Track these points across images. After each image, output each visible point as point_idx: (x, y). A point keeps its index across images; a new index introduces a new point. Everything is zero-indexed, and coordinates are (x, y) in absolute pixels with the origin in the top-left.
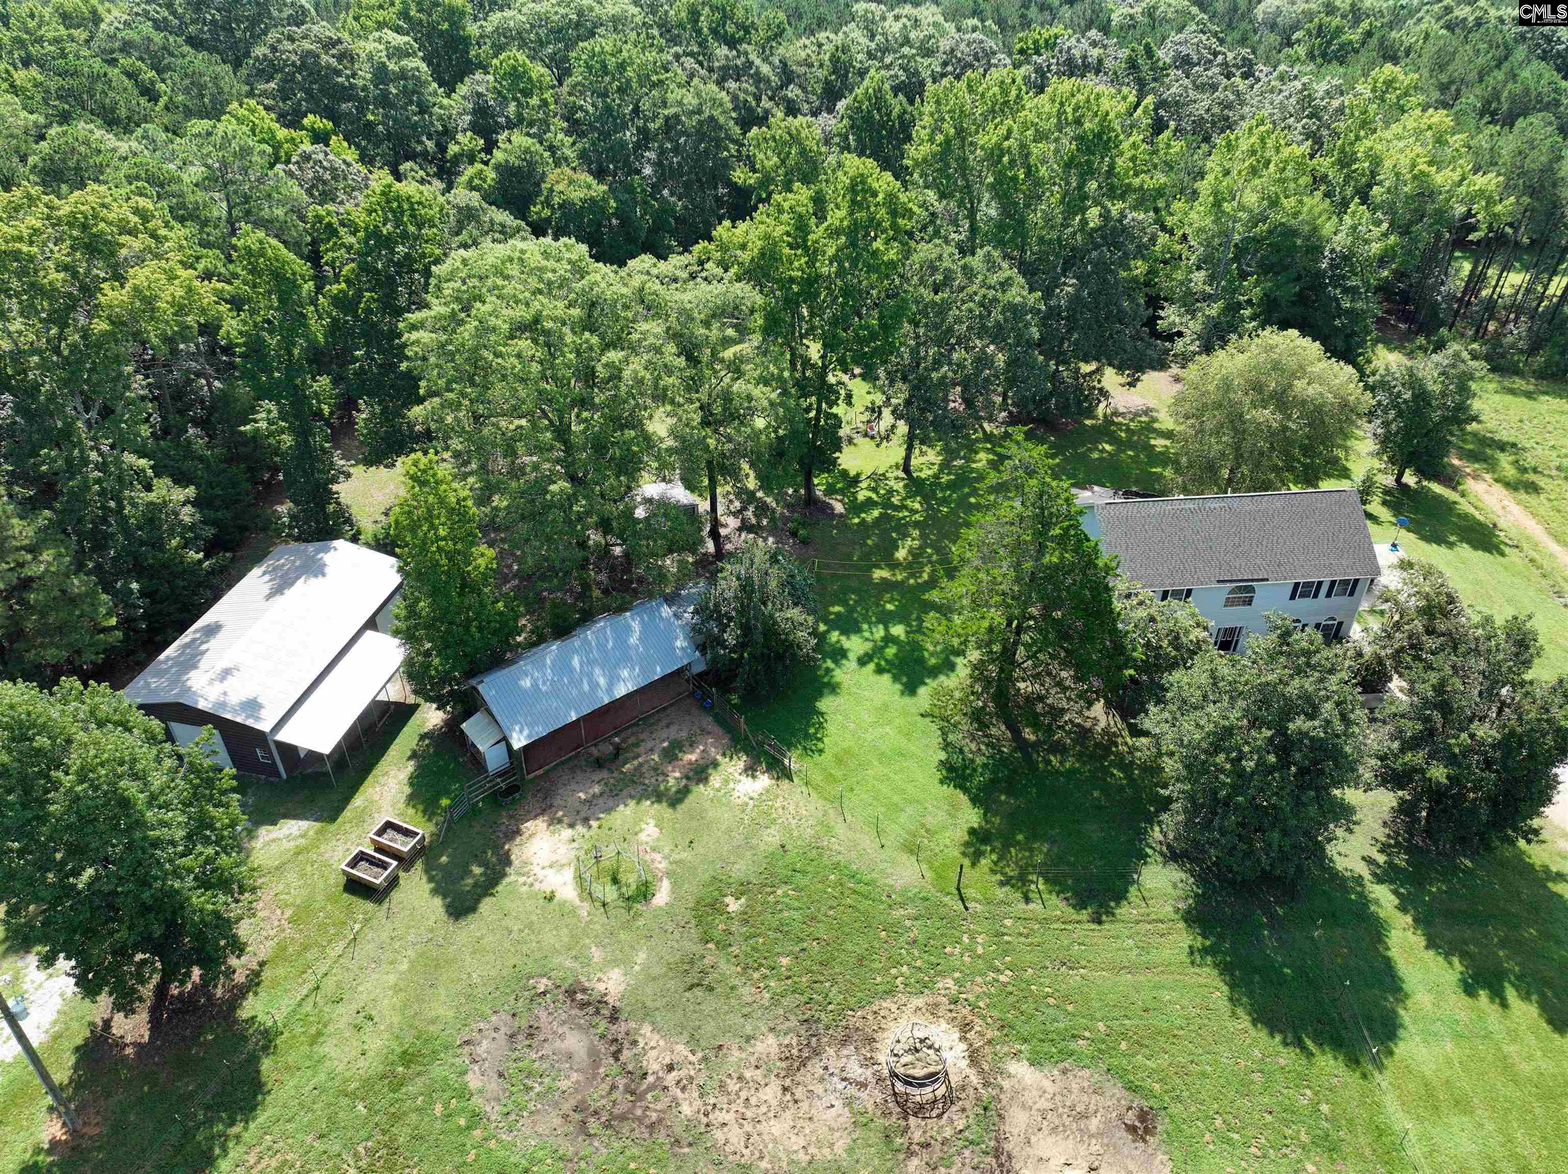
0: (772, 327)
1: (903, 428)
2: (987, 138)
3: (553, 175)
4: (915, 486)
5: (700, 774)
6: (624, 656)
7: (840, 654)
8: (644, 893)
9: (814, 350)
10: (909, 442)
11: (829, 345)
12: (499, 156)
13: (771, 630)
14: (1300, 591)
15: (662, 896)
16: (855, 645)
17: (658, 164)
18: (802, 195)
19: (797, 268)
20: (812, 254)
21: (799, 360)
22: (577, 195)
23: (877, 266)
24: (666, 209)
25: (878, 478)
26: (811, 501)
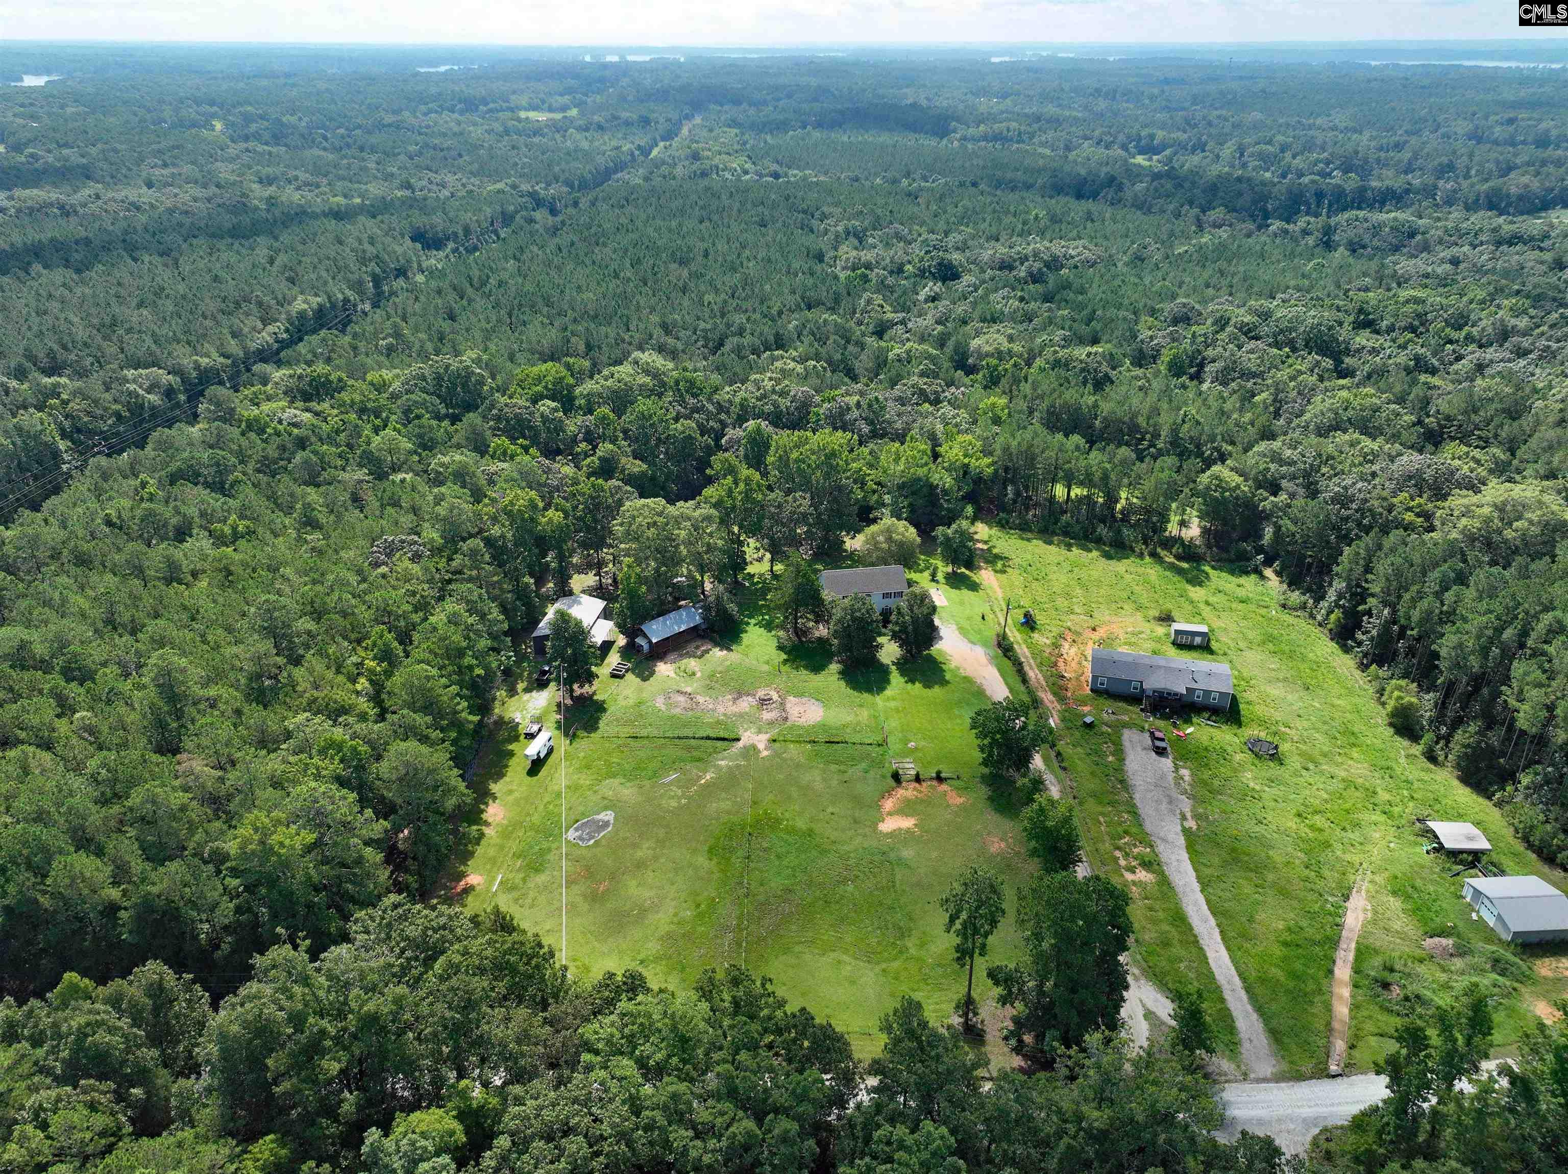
0: (722, 522)
1: (768, 556)
2: (794, 455)
3: (623, 460)
4: (775, 576)
5: (707, 651)
6: (682, 622)
7: (748, 624)
8: (694, 674)
9: (736, 529)
10: (772, 561)
11: (740, 528)
12: (599, 453)
13: (725, 611)
14: (886, 596)
15: (699, 674)
16: (753, 621)
17: (666, 453)
18: (729, 479)
19: (729, 504)
20: (734, 499)
21: (730, 532)
22: (636, 470)
23: (755, 502)
24: (670, 473)
25: (761, 575)
26: (736, 582)
